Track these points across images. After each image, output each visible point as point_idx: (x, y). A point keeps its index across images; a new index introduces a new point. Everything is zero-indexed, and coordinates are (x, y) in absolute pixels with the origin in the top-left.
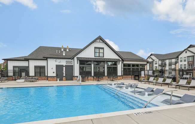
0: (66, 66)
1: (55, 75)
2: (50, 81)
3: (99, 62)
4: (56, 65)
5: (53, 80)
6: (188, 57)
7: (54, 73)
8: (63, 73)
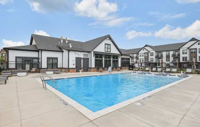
0: (83, 59)
1: (74, 67)
2: (71, 72)
3: (108, 56)
4: (76, 57)
5: (73, 72)
6: (145, 53)
7: (74, 64)
8: (81, 65)
